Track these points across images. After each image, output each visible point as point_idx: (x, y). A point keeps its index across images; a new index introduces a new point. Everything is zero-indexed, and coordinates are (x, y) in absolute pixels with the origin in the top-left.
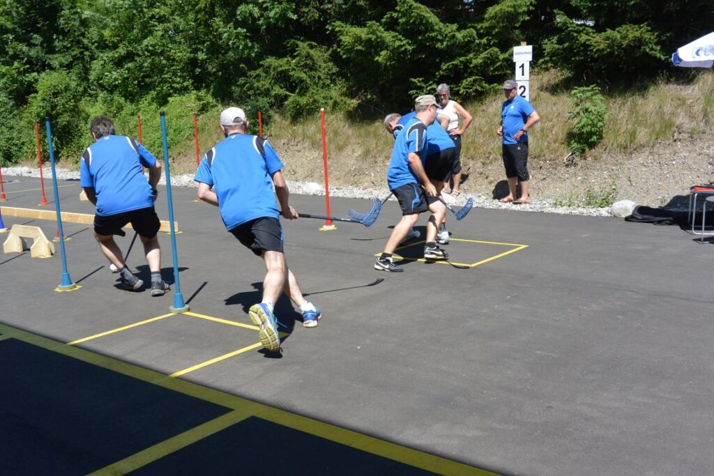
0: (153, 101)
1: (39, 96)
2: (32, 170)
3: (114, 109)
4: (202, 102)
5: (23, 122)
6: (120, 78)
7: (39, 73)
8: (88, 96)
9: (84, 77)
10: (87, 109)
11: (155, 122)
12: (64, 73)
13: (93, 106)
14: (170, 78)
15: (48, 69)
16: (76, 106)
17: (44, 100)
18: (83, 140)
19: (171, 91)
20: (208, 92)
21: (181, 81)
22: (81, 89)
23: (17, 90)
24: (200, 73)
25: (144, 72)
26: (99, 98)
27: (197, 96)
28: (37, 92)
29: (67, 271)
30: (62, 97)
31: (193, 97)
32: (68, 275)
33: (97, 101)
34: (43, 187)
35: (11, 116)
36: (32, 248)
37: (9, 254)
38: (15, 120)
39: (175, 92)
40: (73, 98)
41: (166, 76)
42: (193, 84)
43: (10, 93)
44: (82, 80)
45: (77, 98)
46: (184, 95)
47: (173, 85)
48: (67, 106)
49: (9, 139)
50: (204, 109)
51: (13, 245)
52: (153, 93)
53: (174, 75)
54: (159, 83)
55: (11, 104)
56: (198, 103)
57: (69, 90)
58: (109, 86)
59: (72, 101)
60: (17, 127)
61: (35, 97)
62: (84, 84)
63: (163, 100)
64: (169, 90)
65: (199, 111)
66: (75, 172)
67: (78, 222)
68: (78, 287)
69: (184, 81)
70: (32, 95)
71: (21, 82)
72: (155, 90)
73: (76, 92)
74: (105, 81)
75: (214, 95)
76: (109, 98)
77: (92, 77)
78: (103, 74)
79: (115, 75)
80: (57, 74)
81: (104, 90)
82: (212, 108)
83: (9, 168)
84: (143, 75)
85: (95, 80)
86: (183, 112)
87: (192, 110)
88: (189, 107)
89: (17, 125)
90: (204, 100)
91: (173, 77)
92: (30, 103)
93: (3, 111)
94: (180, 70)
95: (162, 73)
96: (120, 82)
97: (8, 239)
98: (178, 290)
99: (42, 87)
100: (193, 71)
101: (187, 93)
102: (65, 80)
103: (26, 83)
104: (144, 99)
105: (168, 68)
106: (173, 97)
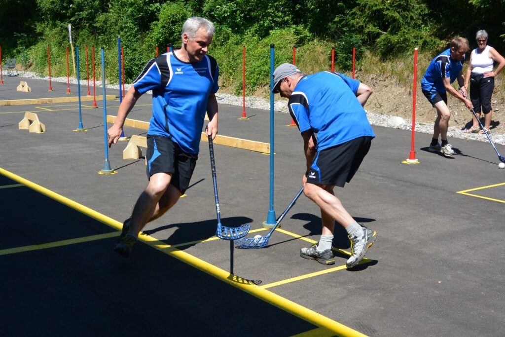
0: (256, 33)
1: (160, 24)
3: (222, 38)
4: (299, 37)
5: (144, 45)
6: (229, 10)
7: (161, 3)
9: (198, 9)
11: (256, 51)
12: (182, 4)
14: (273, 13)
17: (163, 27)
19: (273, 25)
21: (283, 16)
23: (142, 18)
24: (299, 8)
25: (249, 6)
27: (296, 30)
28: (158, 20)
30: (179, 25)
31: (293, 31)
35: (135, 39)
37: (127, 160)
38: (138, 43)
39: (276, 26)
41: (269, 11)
42: (292, 19)
43: (136, 20)
44: (197, 11)
46: (284, 29)
47: (275, 19)
49: (131, 59)
50: (301, 42)
51: (130, 153)
52: (256, 26)
53: (276, 10)
54: (263, 17)
55: (136, 29)
56: (296, 36)
58: (219, 18)
60: (139, 50)
63: (264, 33)
64: (271, 23)
65: (297, 43)
69: (285, 16)
70: (154, 23)
71: (146, 11)
72: (258, 23)
74: (216, 13)
75: (311, 31)
76: (218, 28)
77: (205, 8)
78: (215, 7)
79: (225, 8)
80: (176, 5)
81: (214, 21)
82: (309, 41)
83: (130, 85)
84: (249, 9)
85: (207, 11)
86: (282, 44)
87: (290, 43)
88: (288, 40)
89: (139, 47)
90: (301, 34)
91: (276, 12)
92: (152, 29)
93: (129, 35)
94: (282, 5)
95: (266, 8)
96: (228, 14)
97: (128, 147)
98: (272, 207)
99: (163, 16)
100: (294, 7)
101: (287, 27)
102: (183, 10)
103: (150, 12)
104: (248, 30)
105: (272, 4)
106: (274, 30)
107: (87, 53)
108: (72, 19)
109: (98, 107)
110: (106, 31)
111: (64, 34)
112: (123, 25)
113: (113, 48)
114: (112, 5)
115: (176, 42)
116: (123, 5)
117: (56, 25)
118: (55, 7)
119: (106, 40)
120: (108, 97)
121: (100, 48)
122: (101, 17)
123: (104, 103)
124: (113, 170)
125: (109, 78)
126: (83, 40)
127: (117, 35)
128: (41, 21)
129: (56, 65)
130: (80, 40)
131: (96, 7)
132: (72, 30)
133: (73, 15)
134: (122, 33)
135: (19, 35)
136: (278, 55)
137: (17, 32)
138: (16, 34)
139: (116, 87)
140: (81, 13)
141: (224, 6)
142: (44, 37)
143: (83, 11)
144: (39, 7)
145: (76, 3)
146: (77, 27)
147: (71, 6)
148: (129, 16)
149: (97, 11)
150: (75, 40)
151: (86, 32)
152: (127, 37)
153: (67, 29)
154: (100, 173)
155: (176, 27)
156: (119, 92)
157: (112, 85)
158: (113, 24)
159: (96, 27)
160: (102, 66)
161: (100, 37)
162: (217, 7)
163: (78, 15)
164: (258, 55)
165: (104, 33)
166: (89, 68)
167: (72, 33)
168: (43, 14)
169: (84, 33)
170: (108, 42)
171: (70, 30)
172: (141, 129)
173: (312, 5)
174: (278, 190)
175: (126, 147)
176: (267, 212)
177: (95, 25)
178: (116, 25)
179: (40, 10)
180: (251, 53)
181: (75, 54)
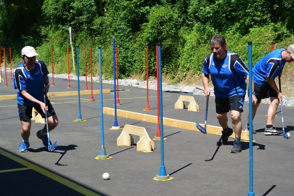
0: (237, 31)
1: (149, 25)
2: (139, 82)
3: (205, 37)
4: (277, 33)
5: (135, 45)
6: (212, 11)
7: (150, 6)
8: (186, 26)
9: (184, 11)
10: (184, 36)
11: (237, 48)
12: (169, 7)
13: (189, 33)
14: (252, 13)
15: (157, 3)
16: (176, 34)
17: (153, 27)
18: (179, 60)
19: (252, 23)
20: (282, 25)
21: (262, 15)
22: (181, 20)
23: (133, 19)
24: (277, 8)
25: (231, 7)
26: (194, 28)
27: (274, 27)
28: (148, 21)
29: (164, 165)
30: (167, 25)
31: (271, 28)
32: (165, 167)
33: (193, 30)
34: (148, 96)
35: (127, 40)
36: (137, 143)
37: (120, 147)
38: (130, 43)
39: (255, 24)
40: (174, 27)
41: (249, 11)
42: (271, 17)
43: (128, 22)
44: (183, 13)
45: (177, 27)
46: (263, 27)
47: (254, 18)
48: (170, 33)
49: (124, 57)
50: (279, 38)
51: (124, 140)
52: (238, 25)
53: (255, 10)
54: (243, 17)
55: (128, 30)
56: (274, 33)
57: (172, 20)
58: (203, 18)
59: (174, 29)
60: (131, 48)
61: (146, 26)
62: (184, 16)
63: (245, 31)
64: (251, 22)
65: (274, 40)
66: (172, 86)
67: (173, 126)
68: (171, 178)
69: (264, 15)
70: (145, 24)
71: (137, 13)
72: (239, 22)
73: (177, 22)
74: (200, 14)
75: (288, 28)
76: (202, 28)
77: (190, 10)
78: (199, 8)
79: (208, 9)
80: (164, 8)
81: (199, 21)
82: (286, 37)
83: (123, 80)
84: (230, 10)
85: (192, 13)
86: (261, 40)
87: (268, 39)
88: (266, 36)
89: (131, 46)
90: (279, 31)
91: (255, 12)
92: (142, 30)
93: (122, 36)
94: (261, 6)
95: (245, 8)
96: (211, 14)
97: (121, 135)
98: (251, 189)
99: (152, 18)
100: (272, 7)
101: (266, 25)
102: (170, 12)
103: (141, 14)
104: (229, 29)
105: (251, 4)
106: (253, 28)
107: (86, 52)
108: (72, 23)
109: (94, 100)
110: (102, 32)
111: (65, 36)
112: (117, 27)
113: (108, 48)
114: (107, 9)
115: (164, 41)
116: (117, 9)
117: (58, 28)
118: (58, 12)
119: (102, 41)
120: (105, 91)
121: (97, 48)
122: (98, 21)
123: (101, 96)
124: (108, 155)
125: (104, 74)
126: (82, 41)
127: (112, 36)
128: (46, 25)
129: (58, 63)
130: (78, 41)
131: (94, 12)
132: (72, 32)
133: (73, 19)
134: (116, 34)
135: (26, 37)
136: (258, 51)
137: (24, 35)
138: (23, 37)
139: (111, 82)
140: (80, 17)
141: (207, 8)
142: (47, 39)
143: (81, 16)
144: (44, 12)
145: (76, 9)
146: (76, 29)
147: (71, 11)
148: (122, 19)
149: (94, 15)
150: (74, 41)
151: (84, 34)
152: (120, 37)
153: (67, 32)
154: (97, 158)
155: (164, 27)
156: (114, 87)
157: (107, 80)
158: (108, 26)
159: (93, 29)
160: (99, 64)
161: (96, 38)
162: (201, 8)
163: (78, 19)
164: (239, 51)
165: (100, 34)
166: (86, 66)
167: (72, 35)
168: (47, 19)
169: (82, 34)
170: (104, 42)
171: (70, 32)
172: (132, 120)
173: (289, 4)
174: (258, 174)
175: (120, 135)
176: (248, 194)
177: (92, 28)
178: (111, 27)
179: (45, 16)
180: (232, 49)
181: (75, 53)
